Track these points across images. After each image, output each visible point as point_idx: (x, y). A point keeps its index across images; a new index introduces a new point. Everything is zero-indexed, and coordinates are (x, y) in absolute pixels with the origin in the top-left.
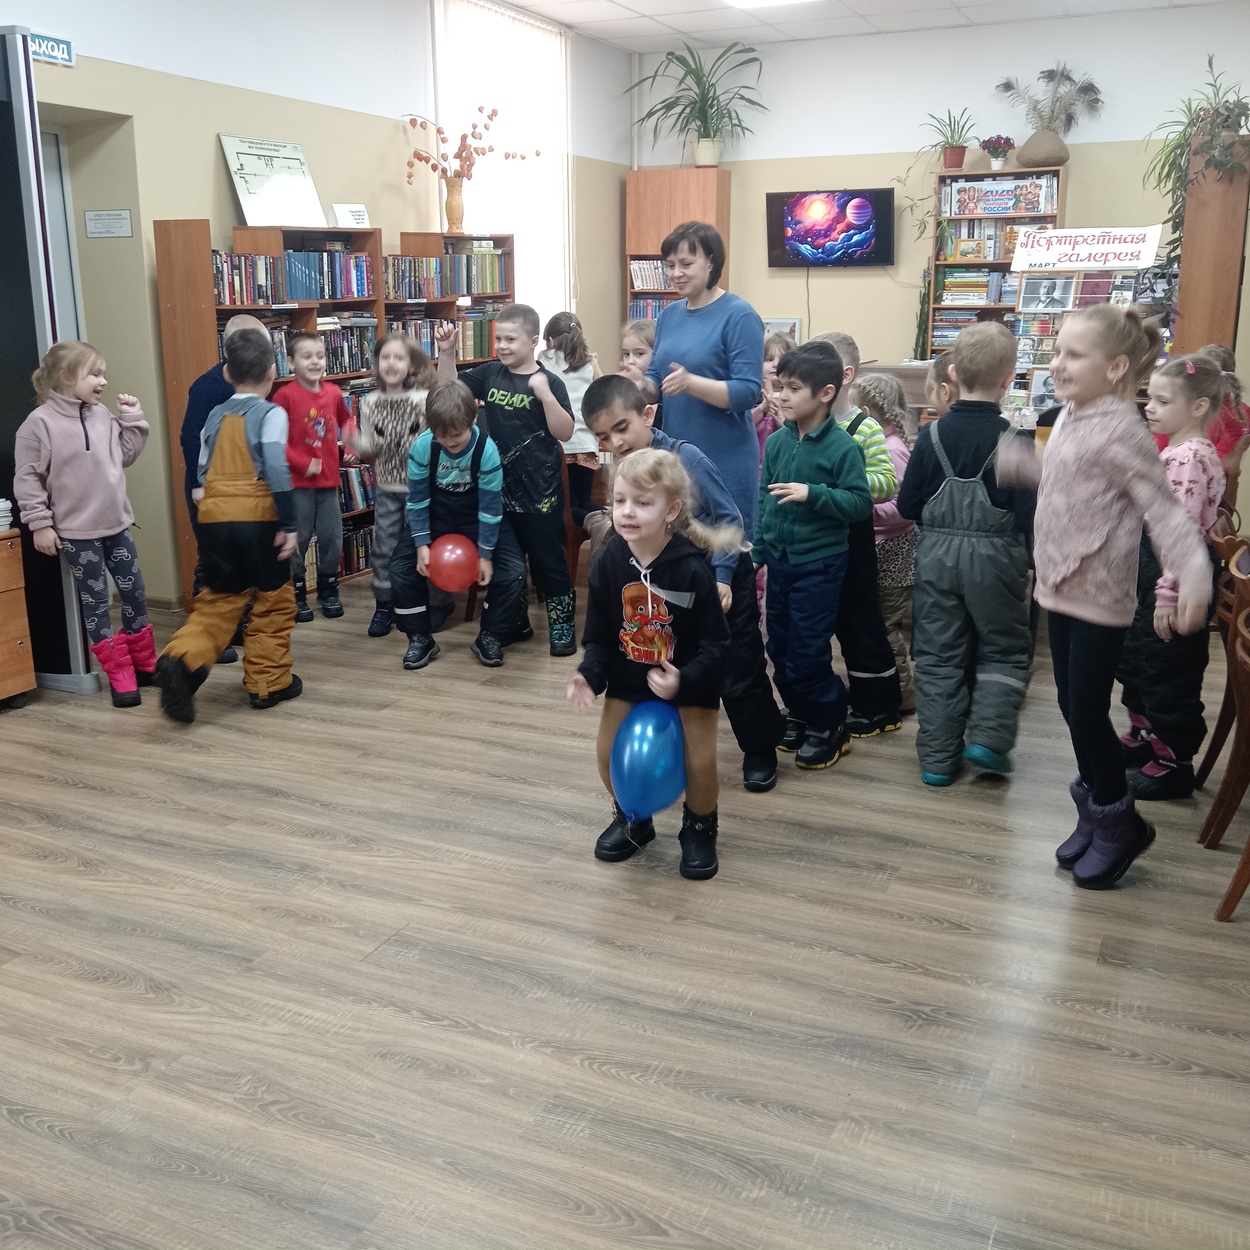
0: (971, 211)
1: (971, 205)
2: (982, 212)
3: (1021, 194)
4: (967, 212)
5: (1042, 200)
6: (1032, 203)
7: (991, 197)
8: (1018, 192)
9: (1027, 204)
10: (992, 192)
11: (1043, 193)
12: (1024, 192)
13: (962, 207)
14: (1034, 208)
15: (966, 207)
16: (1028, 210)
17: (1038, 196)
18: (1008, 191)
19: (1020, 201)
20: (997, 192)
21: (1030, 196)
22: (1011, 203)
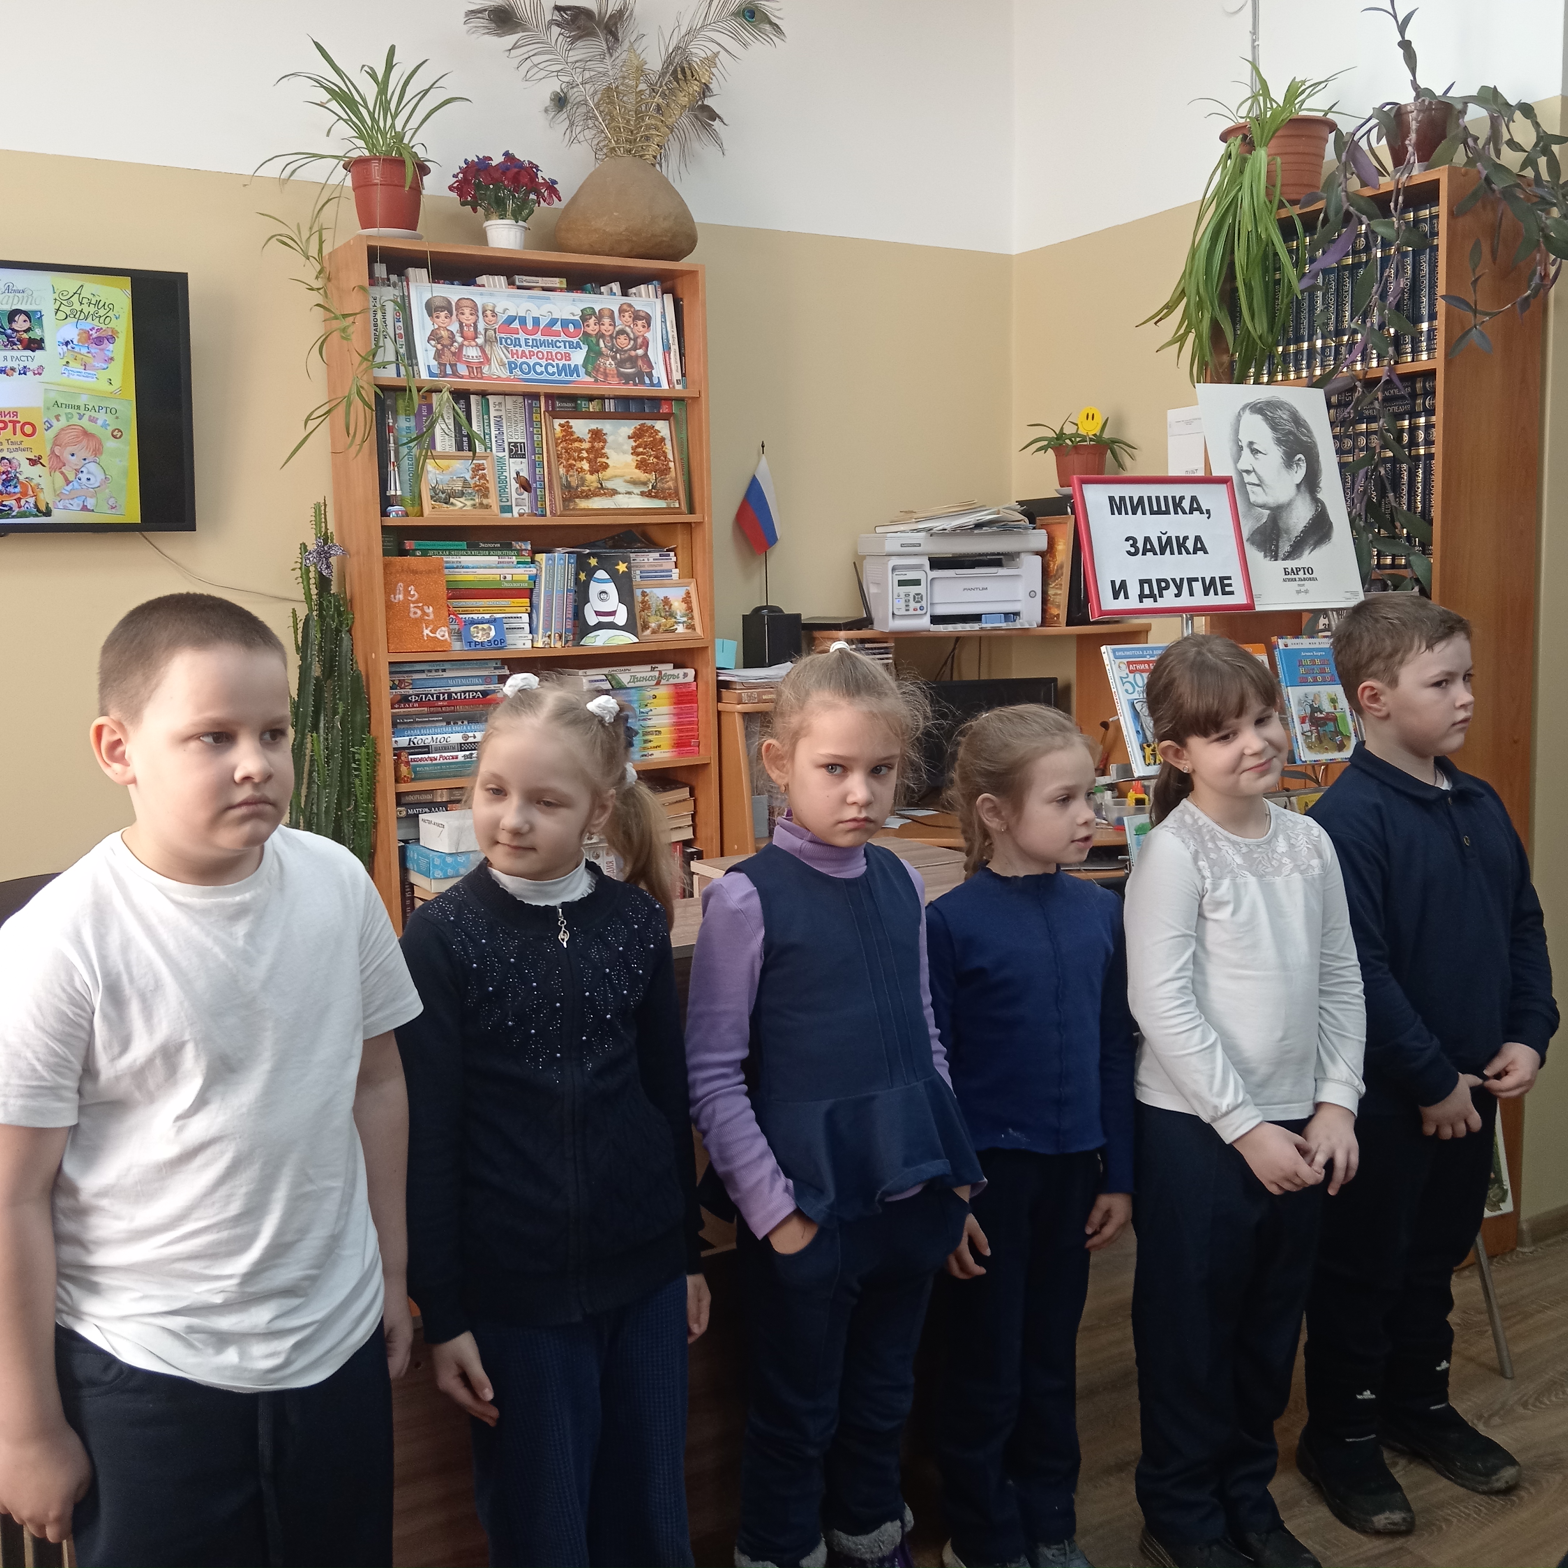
0: (475, 369)
1: (472, 353)
2: (504, 373)
3: (600, 335)
4: (462, 369)
5: (655, 353)
6: (633, 360)
7: (522, 336)
8: (592, 327)
9: (620, 364)
10: (523, 321)
11: (654, 336)
12: (607, 328)
13: (447, 357)
14: (640, 375)
15: (458, 354)
16: (627, 378)
17: (646, 344)
18: (565, 323)
19: (600, 354)
20: (536, 321)
21: (622, 340)
22: (578, 357)
